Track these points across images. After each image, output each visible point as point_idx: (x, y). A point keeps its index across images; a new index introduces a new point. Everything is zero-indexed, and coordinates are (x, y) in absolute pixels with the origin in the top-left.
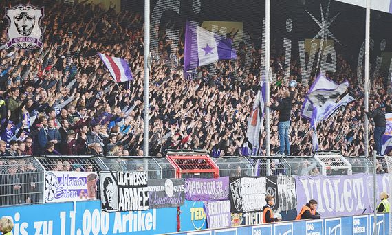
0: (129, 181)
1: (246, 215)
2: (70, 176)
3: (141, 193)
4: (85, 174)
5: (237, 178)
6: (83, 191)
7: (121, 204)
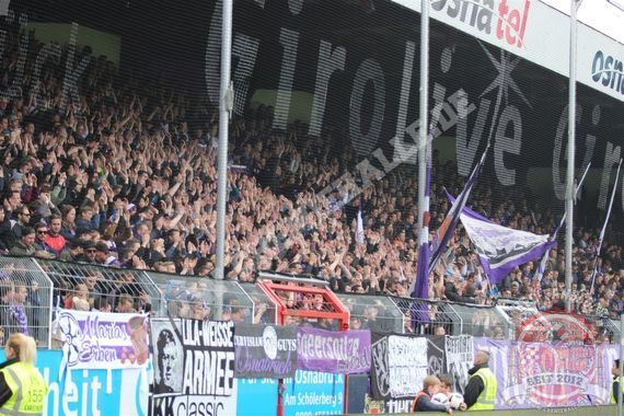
0: (201, 338)
1: (390, 403)
2: (99, 320)
3: (223, 362)
4: (125, 317)
5: (382, 335)
6: (125, 350)
7: (188, 383)
